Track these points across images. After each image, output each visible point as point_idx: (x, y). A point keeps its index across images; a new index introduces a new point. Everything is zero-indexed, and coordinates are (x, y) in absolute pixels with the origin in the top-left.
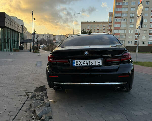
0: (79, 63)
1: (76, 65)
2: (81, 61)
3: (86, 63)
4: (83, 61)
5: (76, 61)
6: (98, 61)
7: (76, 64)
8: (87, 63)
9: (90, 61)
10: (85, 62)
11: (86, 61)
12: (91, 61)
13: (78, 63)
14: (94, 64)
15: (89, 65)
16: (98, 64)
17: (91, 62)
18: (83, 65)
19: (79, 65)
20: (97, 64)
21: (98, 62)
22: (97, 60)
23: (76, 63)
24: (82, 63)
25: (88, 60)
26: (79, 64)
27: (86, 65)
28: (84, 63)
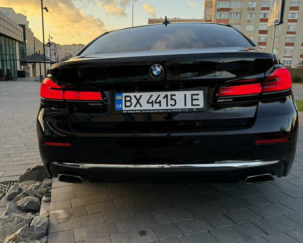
0: (134, 101)
1: (124, 108)
2: (141, 96)
3: (156, 102)
4: (145, 96)
5: (126, 97)
6: (192, 95)
7: (126, 106)
8: (160, 102)
9: (166, 96)
10: (153, 99)
11: (155, 94)
12: (172, 95)
13: (130, 101)
14: (180, 106)
15: (164, 106)
16: (192, 105)
17: (172, 99)
18: (147, 107)
19: (133, 108)
20: (189, 106)
21: (194, 97)
22: (189, 93)
23: (126, 101)
24: (143, 101)
25: (163, 94)
26: (134, 104)
27: (156, 107)
28: (148, 103)
